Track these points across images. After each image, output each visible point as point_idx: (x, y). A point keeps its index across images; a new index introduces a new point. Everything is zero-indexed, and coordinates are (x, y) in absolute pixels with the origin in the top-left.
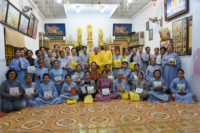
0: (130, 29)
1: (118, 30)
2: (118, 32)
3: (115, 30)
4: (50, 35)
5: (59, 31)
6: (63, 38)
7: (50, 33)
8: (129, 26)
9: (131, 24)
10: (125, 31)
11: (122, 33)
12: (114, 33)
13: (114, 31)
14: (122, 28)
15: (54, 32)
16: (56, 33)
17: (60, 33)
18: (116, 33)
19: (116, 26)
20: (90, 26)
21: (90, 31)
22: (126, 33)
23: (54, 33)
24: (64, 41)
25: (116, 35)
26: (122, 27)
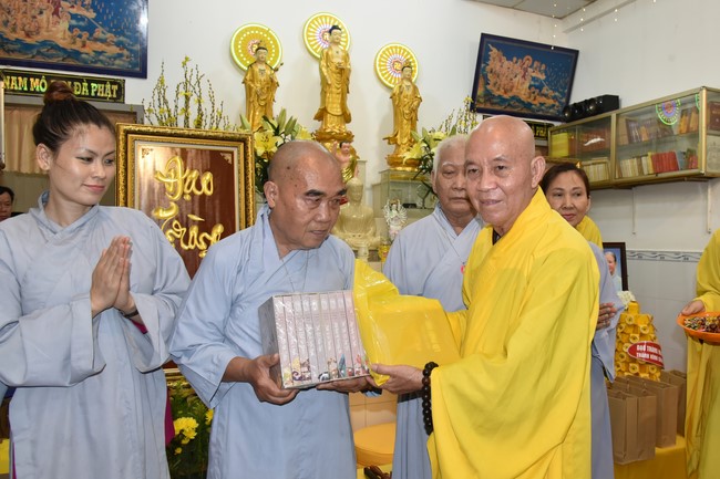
0: (568, 79)
1: (504, 81)
2: (501, 92)
3: (485, 77)
4: (14, 56)
5: (90, 28)
6: (121, 92)
7: (13, 36)
8: (563, 63)
9: (576, 52)
10: (540, 88)
11: (523, 98)
12: (480, 91)
13: (481, 82)
14: (526, 70)
15: (44, 35)
16: (62, 43)
17: (99, 46)
18: (489, 96)
19: (494, 52)
20: (335, 27)
21: (337, 60)
22: (543, 100)
23: (44, 43)
24: (133, 114)
25: (489, 106)
26: (528, 60)
